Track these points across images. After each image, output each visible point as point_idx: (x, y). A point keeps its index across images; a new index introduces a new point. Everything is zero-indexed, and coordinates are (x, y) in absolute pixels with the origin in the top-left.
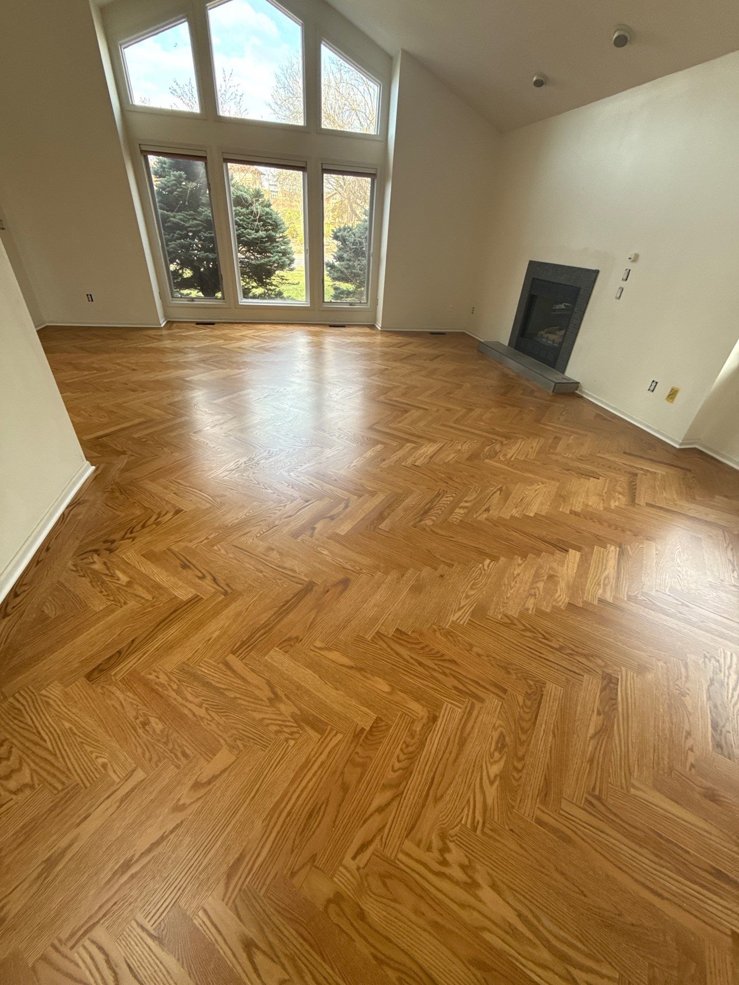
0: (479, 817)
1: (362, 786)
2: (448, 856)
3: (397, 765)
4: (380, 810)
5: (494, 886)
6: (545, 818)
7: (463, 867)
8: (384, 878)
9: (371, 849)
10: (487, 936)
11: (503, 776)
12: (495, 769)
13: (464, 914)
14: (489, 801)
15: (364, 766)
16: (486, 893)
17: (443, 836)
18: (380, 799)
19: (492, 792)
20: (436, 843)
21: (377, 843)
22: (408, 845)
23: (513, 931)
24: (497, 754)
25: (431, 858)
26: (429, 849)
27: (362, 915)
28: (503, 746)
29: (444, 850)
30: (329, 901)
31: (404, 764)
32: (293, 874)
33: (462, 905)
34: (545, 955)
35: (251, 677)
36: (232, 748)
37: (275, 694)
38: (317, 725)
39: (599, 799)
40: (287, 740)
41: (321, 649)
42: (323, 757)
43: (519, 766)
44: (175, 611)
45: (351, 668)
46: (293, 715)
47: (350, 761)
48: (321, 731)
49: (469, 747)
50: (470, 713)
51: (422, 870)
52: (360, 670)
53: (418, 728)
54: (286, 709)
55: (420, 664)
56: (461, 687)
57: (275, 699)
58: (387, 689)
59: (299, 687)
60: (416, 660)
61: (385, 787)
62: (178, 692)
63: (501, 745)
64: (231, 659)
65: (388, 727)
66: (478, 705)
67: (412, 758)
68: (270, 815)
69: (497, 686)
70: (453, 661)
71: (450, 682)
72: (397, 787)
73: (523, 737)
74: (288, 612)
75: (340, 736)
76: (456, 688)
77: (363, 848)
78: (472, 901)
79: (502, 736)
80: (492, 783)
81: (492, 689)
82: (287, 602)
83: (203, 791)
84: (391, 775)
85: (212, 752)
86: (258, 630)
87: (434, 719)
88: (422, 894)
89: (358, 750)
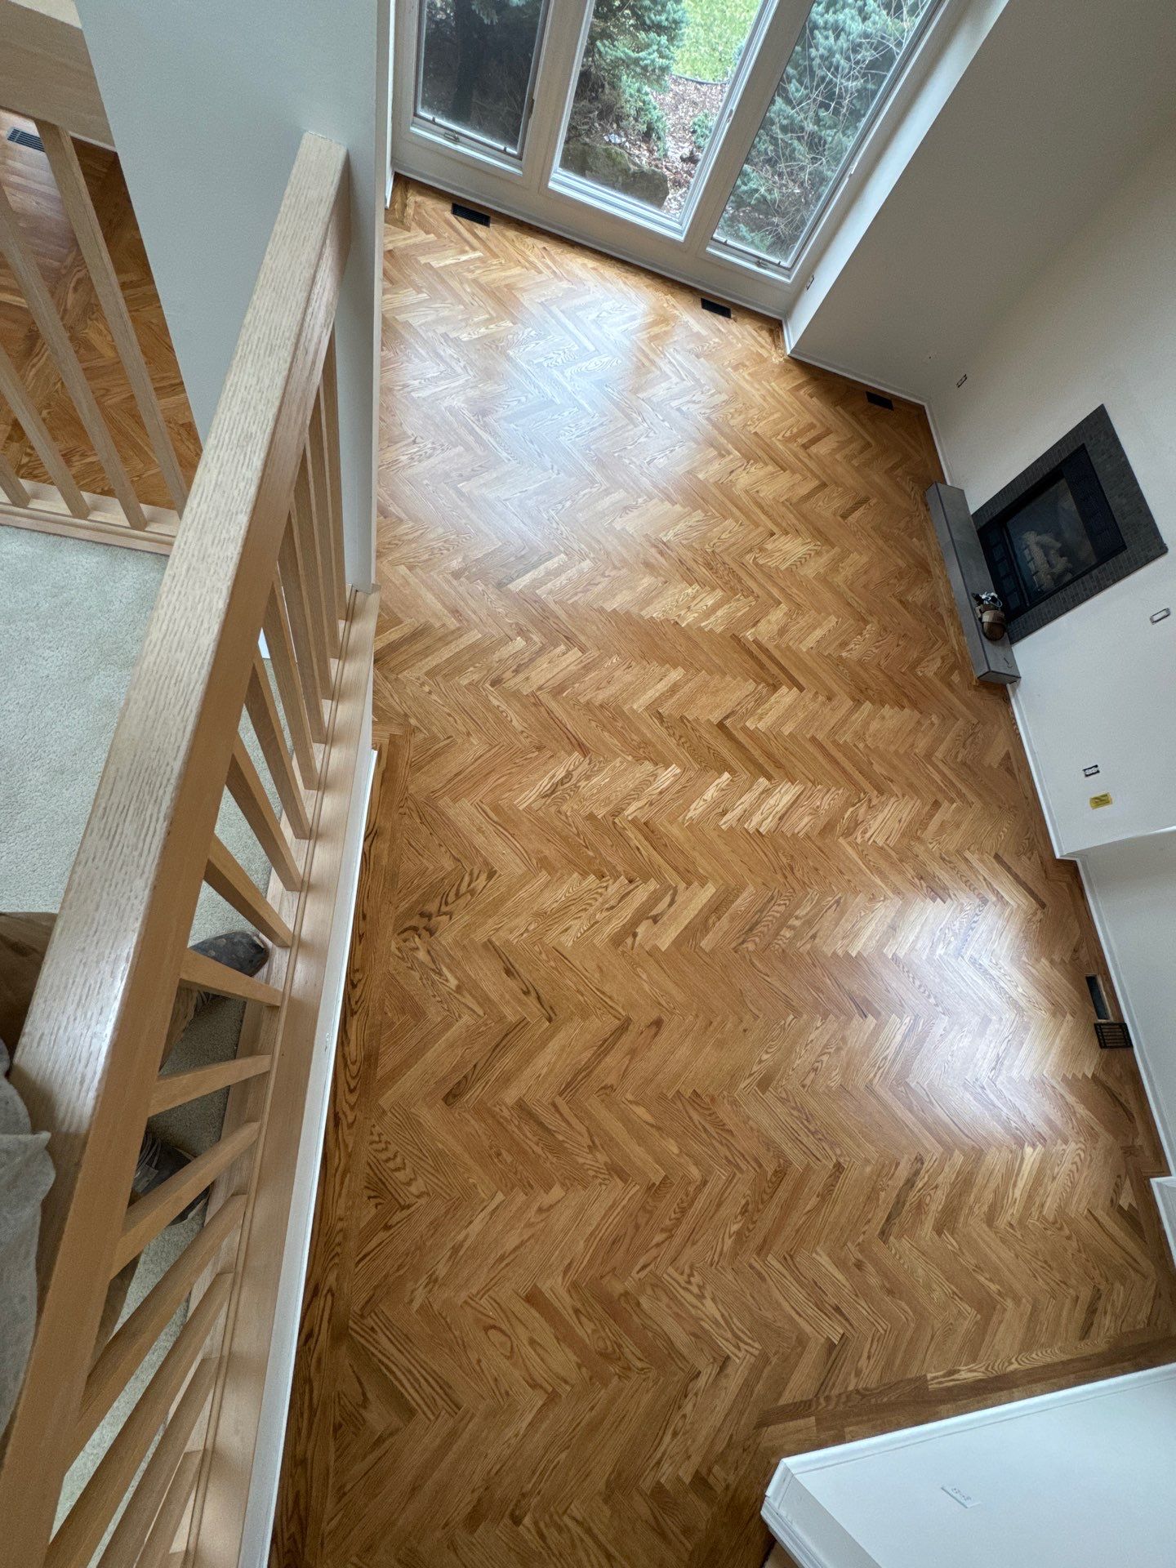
0: (716, 1258)
1: (649, 1227)
2: (692, 1279)
3: (673, 1216)
4: (658, 1245)
5: (713, 1299)
6: (756, 1265)
7: (700, 1287)
8: (653, 1286)
9: (648, 1269)
10: (702, 1323)
11: (739, 1233)
12: (735, 1228)
13: (693, 1311)
14: (725, 1249)
15: (651, 1213)
16: (708, 1302)
17: (692, 1267)
18: (659, 1238)
19: (729, 1242)
20: (687, 1271)
21: (652, 1266)
22: (671, 1270)
23: (716, 1322)
24: (739, 1217)
25: (682, 1279)
26: (682, 1274)
27: (638, 1304)
28: (746, 1211)
29: (691, 1275)
30: (621, 1295)
31: (678, 1216)
32: (602, 1277)
33: (694, 1307)
34: (729, 1335)
35: (574, 1121)
36: (563, 1185)
37: (593, 1142)
38: (623, 1176)
39: (791, 1257)
40: (600, 1184)
41: (630, 1102)
42: (625, 1202)
43: (751, 1227)
44: (506, 1035)
45: (652, 1126)
46: (606, 1164)
47: (643, 1208)
48: (625, 1181)
49: (722, 1209)
50: (731, 1182)
51: (676, 1285)
52: (659, 1129)
53: (691, 1189)
54: (602, 1158)
55: (705, 1130)
56: (730, 1157)
57: (592, 1148)
58: (676, 1150)
59: (612, 1139)
60: (704, 1127)
61: (663, 1230)
62: (519, 1127)
63: (744, 1211)
64: (560, 1101)
65: (672, 1184)
66: (739, 1175)
67: (683, 1211)
68: (587, 1240)
69: (756, 1160)
70: (730, 1132)
71: (724, 1151)
72: (670, 1232)
73: (761, 1207)
74: (606, 1052)
75: (638, 1187)
76: (726, 1158)
77: (644, 1267)
78: (699, 1304)
79: (747, 1204)
80: (730, 1237)
81: (752, 1163)
82: (606, 1041)
83: (544, 1215)
84: (667, 1222)
85: (548, 1187)
86: (579, 1072)
87: (704, 1183)
88: (673, 1298)
89: (649, 1200)
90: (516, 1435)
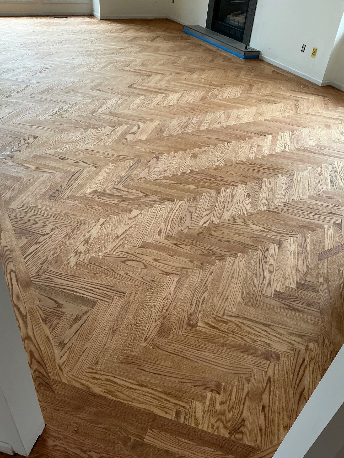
1: (198, 211)
2: (236, 221)
3: (209, 205)
4: (207, 215)
8: (216, 227)
10: (255, 233)
13: (246, 230)
15: (195, 207)
16: (252, 226)
17: (233, 217)
20: (231, 219)
21: (209, 221)
22: (221, 220)
25: (231, 222)
27: (211, 235)
30: (198, 234)
31: (212, 204)
32: (182, 231)
35: (131, 191)
36: (137, 209)
37: (145, 194)
40: (159, 205)
41: (158, 179)
42: (177, 207)
44: (74, 175)
45: (176, 183)
46: (158, 198)
47: (190, 206)
48: (173, 201)
51: (229, 224)
52: (180, 184)
53: (213, 196)
54: (154, 197)
59: (156, 191)
61: (206, 210)
62: (99, 198)
64: (117, 187)
65: (201, 197)
68: (165, 222)
72: (211, 210)
74: (134, 170)
75: (182, 201)
77: (205, 223)
78: (247, 227)
82: (132, 167)
83: (133, 220)
84: (208, 208)
85: (129, 211)
86: (123, 177)
87: (219, 193)
88: (230, 229)
89: (191, 203)
90: (170, 294)
